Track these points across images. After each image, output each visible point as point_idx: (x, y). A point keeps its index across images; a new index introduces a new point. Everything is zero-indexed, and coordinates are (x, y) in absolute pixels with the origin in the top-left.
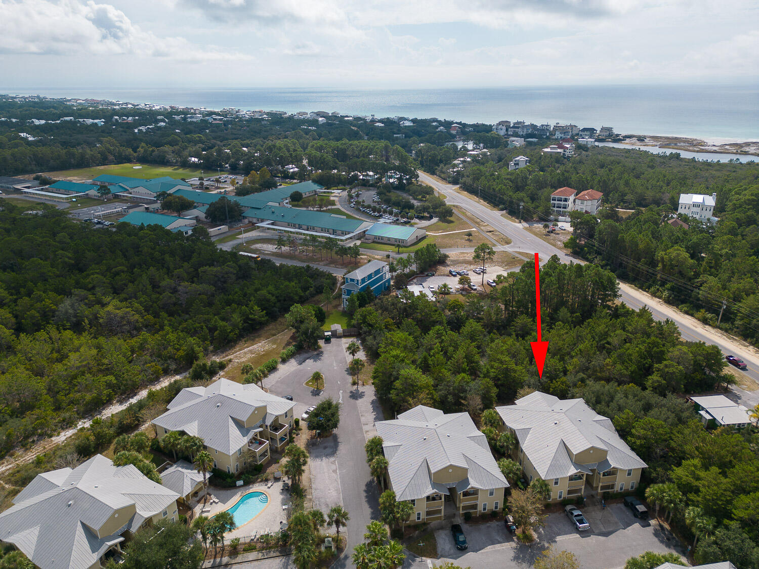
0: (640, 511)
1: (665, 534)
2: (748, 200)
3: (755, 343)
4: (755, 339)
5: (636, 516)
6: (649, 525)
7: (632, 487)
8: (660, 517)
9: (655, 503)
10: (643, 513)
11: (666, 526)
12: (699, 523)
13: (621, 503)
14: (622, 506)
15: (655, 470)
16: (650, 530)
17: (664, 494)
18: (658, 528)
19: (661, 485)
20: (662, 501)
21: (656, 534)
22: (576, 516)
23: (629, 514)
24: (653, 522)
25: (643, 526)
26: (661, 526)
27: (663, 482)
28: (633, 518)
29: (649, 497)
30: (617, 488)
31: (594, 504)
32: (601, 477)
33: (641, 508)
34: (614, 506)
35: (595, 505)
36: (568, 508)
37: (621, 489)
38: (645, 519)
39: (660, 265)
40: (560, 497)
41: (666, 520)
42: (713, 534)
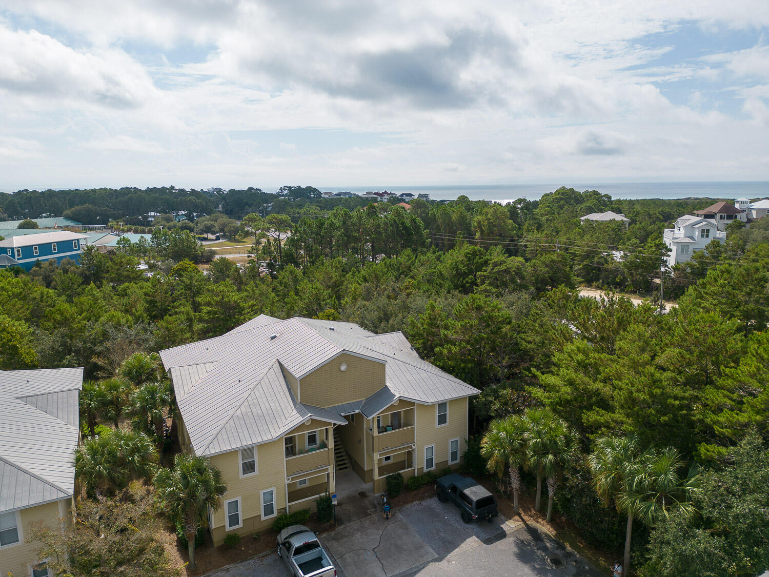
0: (475, 498)
1: (545, 549)
2: (556, 199)
3: (603, 286)
4: (601, 281)
5: (467, 519)
6: (502, 535)
7: (454, 455)
8: (527, 510)
9: (507, 465)
10: (483, 503)
11: (545, 528)
12: (633, 473)
13: (430, 497)
14: (433, 503)
15: (497, 397)
16: (507, 546)
17: (526, 435)
18: (527, 537)
19: (515, 418)
20: (524, 454)
21: (524, 555)
22: (299, 551)
23: (451, 517)
24: (511, 525)
25: (488, 541)
26: (533, 531)
27: (519, 412)
28: (459, 524)
29: (490, 455)
30: (420, 463)
31: (363, 513)
32: (376, 433)
33: (476, 492)
34: (414, 507)
35: (366, 515)
36: (284, 534)
37: (430, 462)
38: (490, 521)
39: (478, 234)
40: (269, 509)
41: (542, 512)
42: (683, 497)
